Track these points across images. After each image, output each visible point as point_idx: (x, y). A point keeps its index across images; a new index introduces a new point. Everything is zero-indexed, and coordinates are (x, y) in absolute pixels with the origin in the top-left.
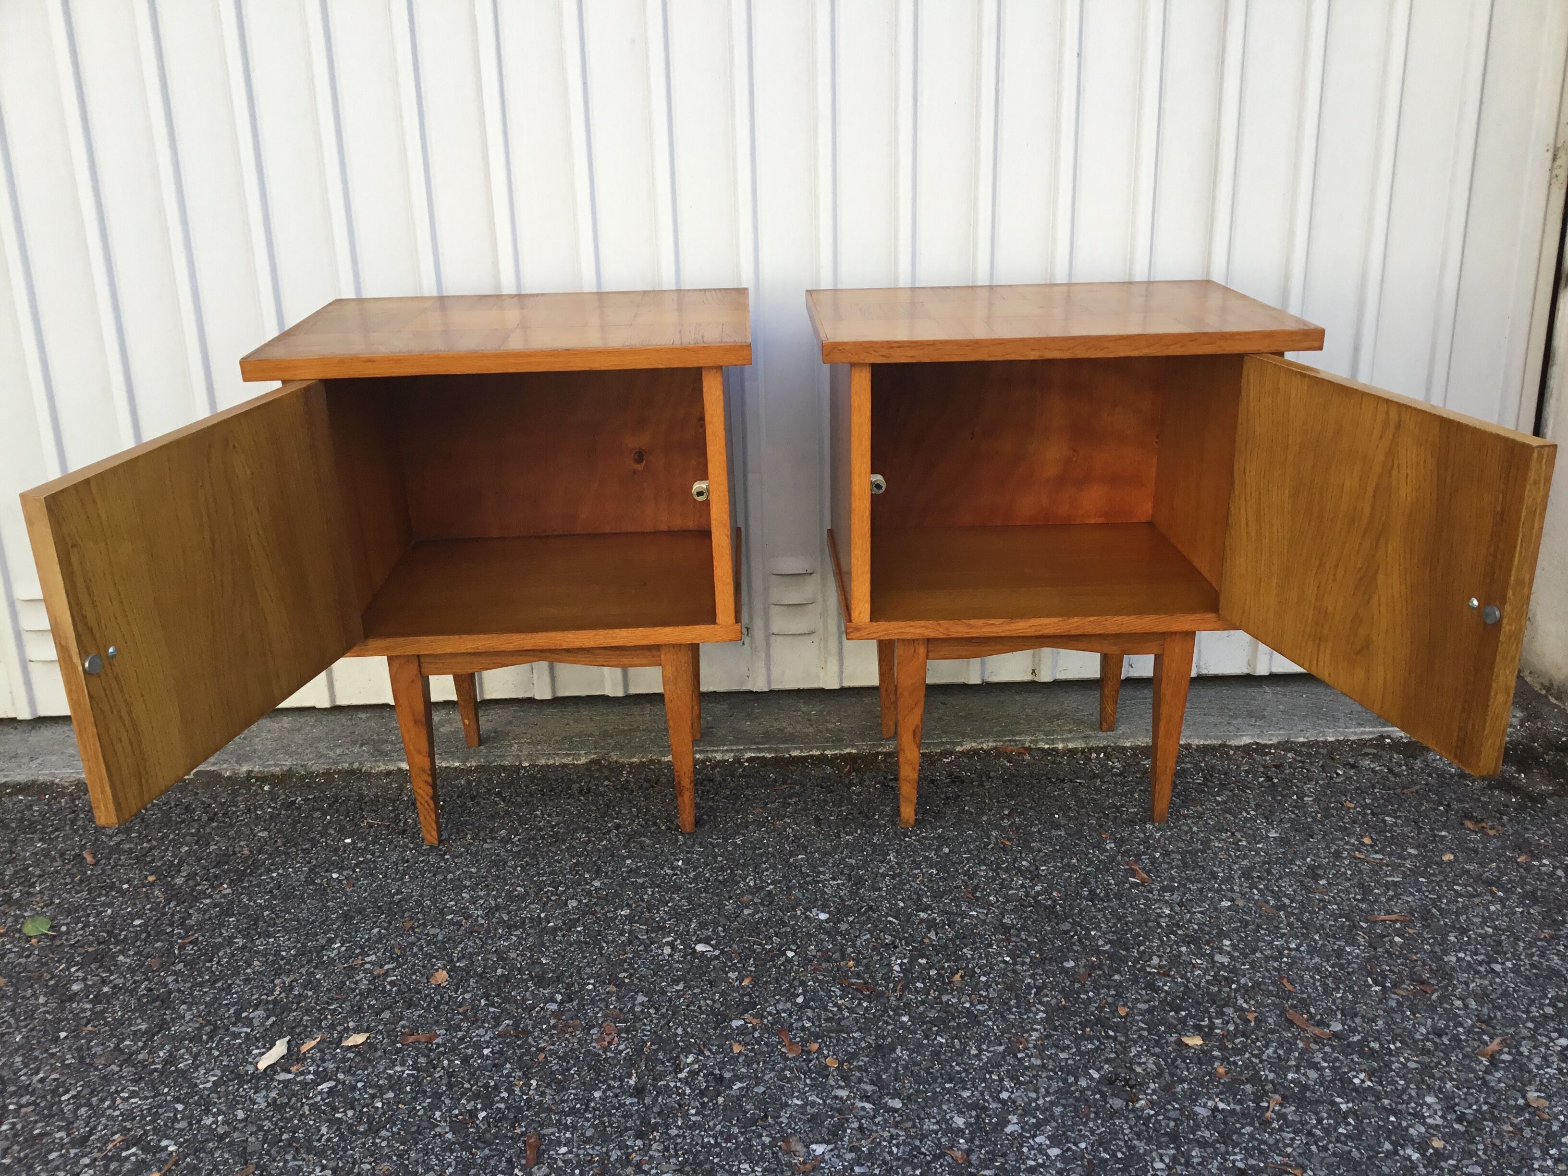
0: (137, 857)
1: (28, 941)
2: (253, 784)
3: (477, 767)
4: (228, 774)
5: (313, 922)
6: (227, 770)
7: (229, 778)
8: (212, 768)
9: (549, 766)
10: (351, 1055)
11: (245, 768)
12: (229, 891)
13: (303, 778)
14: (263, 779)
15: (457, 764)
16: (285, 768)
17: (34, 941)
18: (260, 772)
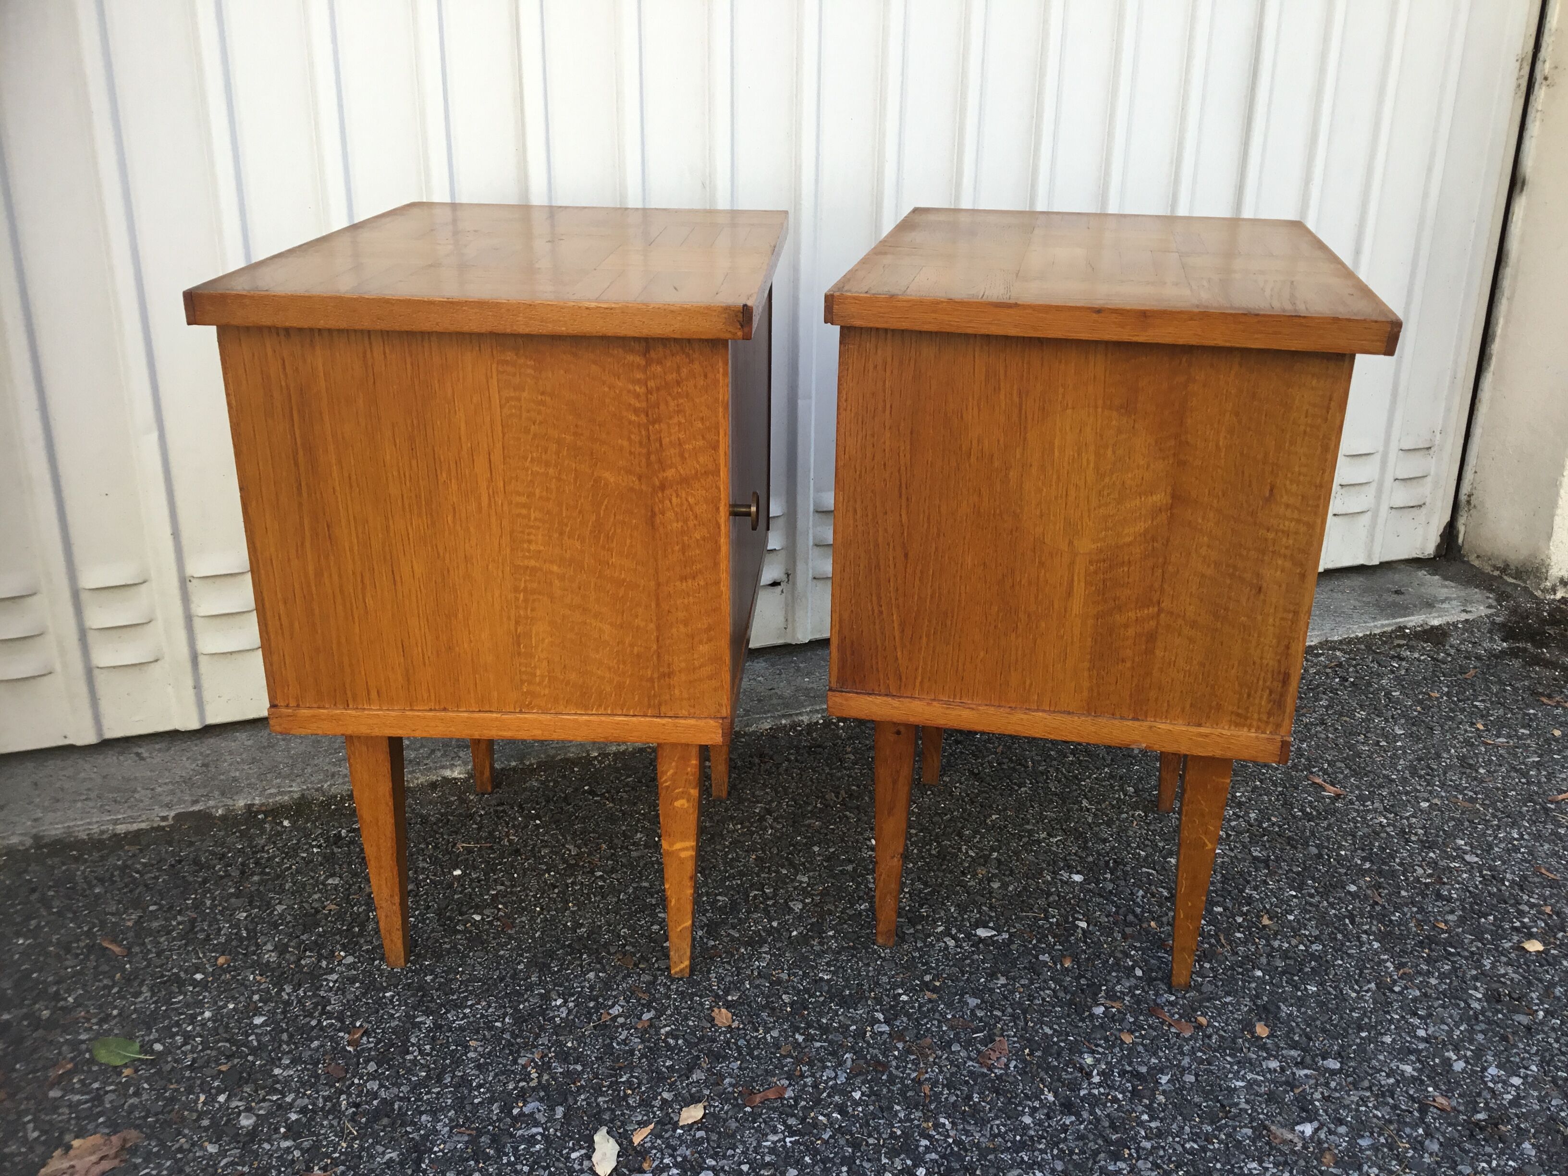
0: (181, 937)
1: (120, 1074)
2: (264, 821)
3: (539, 764)
4: (220, 812)
5: (502, 979)
6: (217, 808)
7: (223, 818)
8: (196, 808)
9: (624, 753)
10: (701, 1134)
11: (241, 803)
12: (350, 960)
13: (323, 805)
14: (275, 812)
15: (514, 764)
16: (296, 796)
17: (127, 1072)
18: (262, 805)
